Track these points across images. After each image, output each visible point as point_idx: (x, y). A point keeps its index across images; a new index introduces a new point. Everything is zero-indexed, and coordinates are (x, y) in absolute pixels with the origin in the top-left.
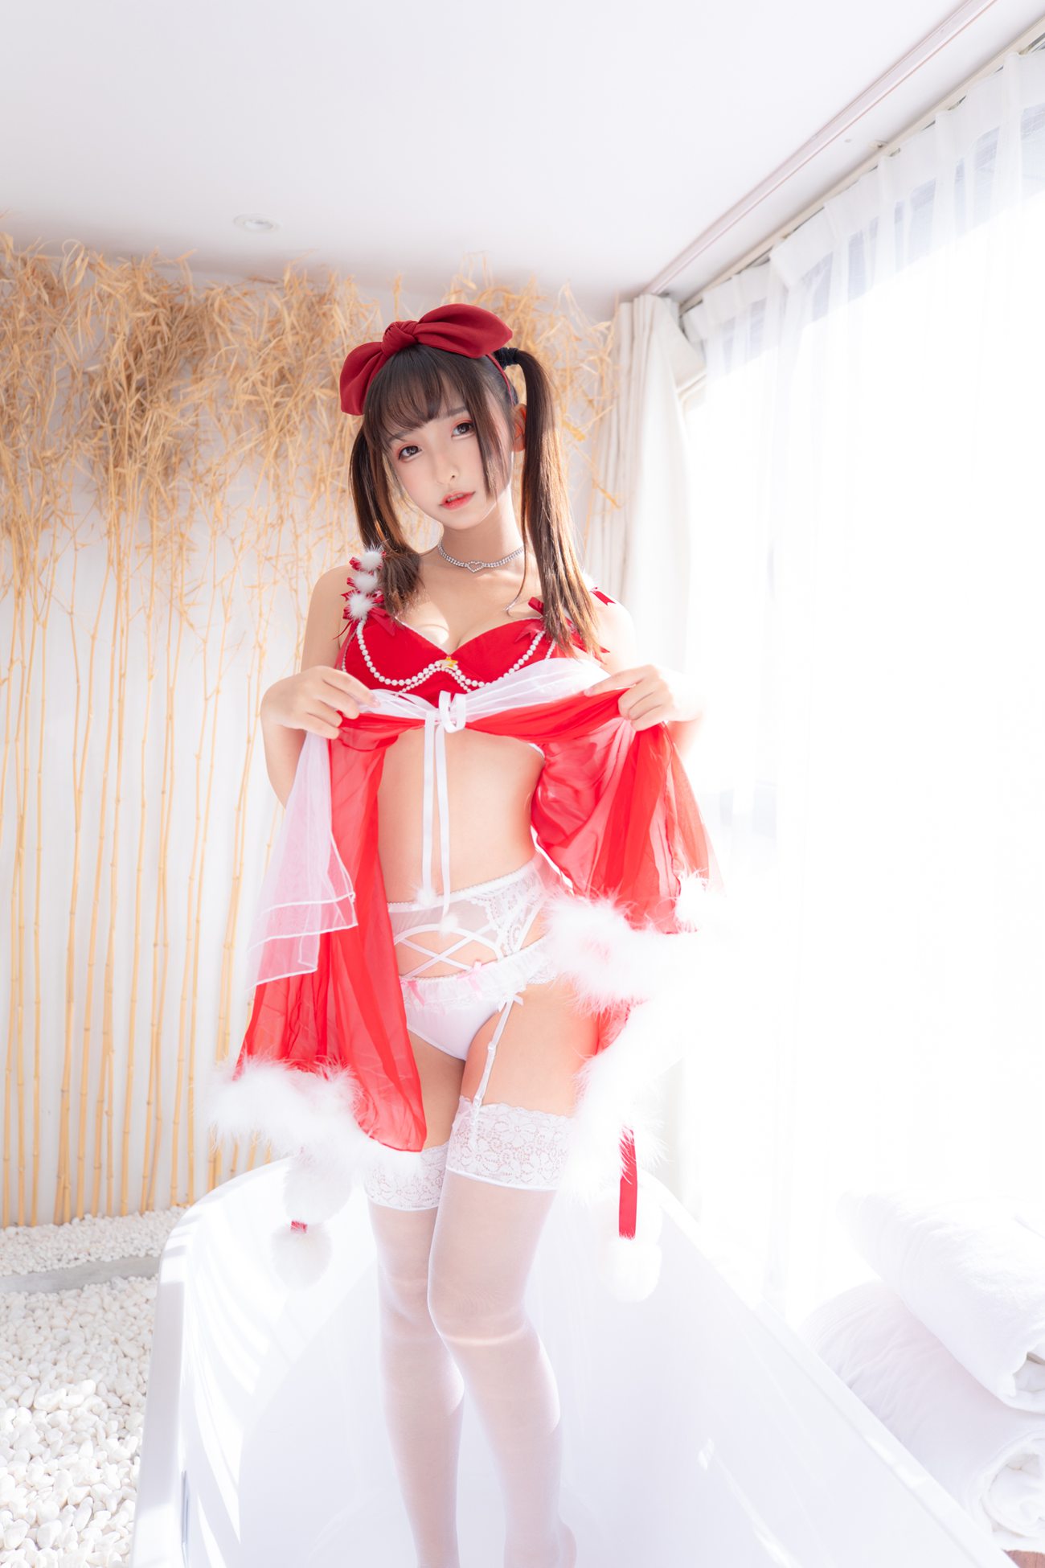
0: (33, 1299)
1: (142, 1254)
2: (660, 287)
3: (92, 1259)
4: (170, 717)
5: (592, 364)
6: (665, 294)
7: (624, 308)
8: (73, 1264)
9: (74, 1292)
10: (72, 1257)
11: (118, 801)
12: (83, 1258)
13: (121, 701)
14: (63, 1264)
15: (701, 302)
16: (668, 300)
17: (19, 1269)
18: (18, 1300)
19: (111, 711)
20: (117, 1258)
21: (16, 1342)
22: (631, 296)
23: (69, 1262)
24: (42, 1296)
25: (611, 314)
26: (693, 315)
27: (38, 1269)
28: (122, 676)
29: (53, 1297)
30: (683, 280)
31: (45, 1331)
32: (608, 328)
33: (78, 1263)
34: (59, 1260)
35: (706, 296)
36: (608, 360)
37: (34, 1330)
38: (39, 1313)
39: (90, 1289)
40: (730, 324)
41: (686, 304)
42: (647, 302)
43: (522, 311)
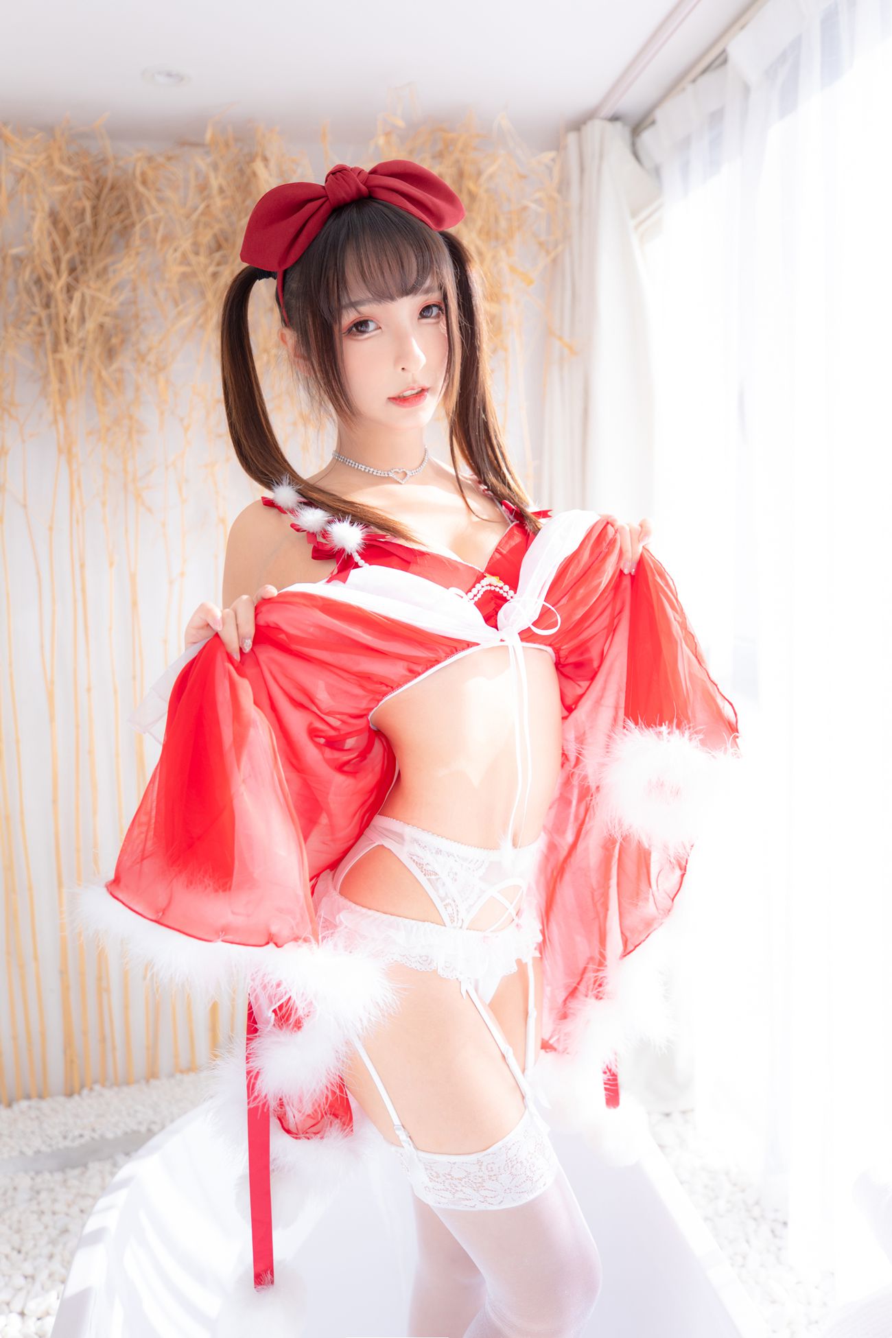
0: (39, 1180)
1: (143, 1129)
2: (608, 110)
3: (96, 1136)
4: (135, 604)
5: (539, 202)
6: (615, 118)
7: (572, 138)
8: (77, 1143)
9: (77, 1172)
10: (77, 1133)
11: (89, 690)
12: (88, 1134)
13: (83, 590)
14: (68, 1143)
15: (653, 123)
16: (618, 125)
17: (26, 1149)
18: (24, 1182)
19: (75, 601)
20: (119, 1133)
21: (18, 1231)
22: (578, 125)
23: (73, 1140)
24: (47, 1176)
25: (557, 145)
26: (647, 137)
27: (44, 1148)
28: (82, 566)
29: (58, 1176)
30: (633, 100)
31: (47, 1219)
32: (553, 160)
33: (83, 1141)
34: (65, 1138)
35: (659, 114)
36: (556, 195)
37: (35, 1216)
38: (43, 1195)
39: (94, 1167)
40: (685, 144)
41: (638, 125)
42: (596, 128)
43: (462, 151)
